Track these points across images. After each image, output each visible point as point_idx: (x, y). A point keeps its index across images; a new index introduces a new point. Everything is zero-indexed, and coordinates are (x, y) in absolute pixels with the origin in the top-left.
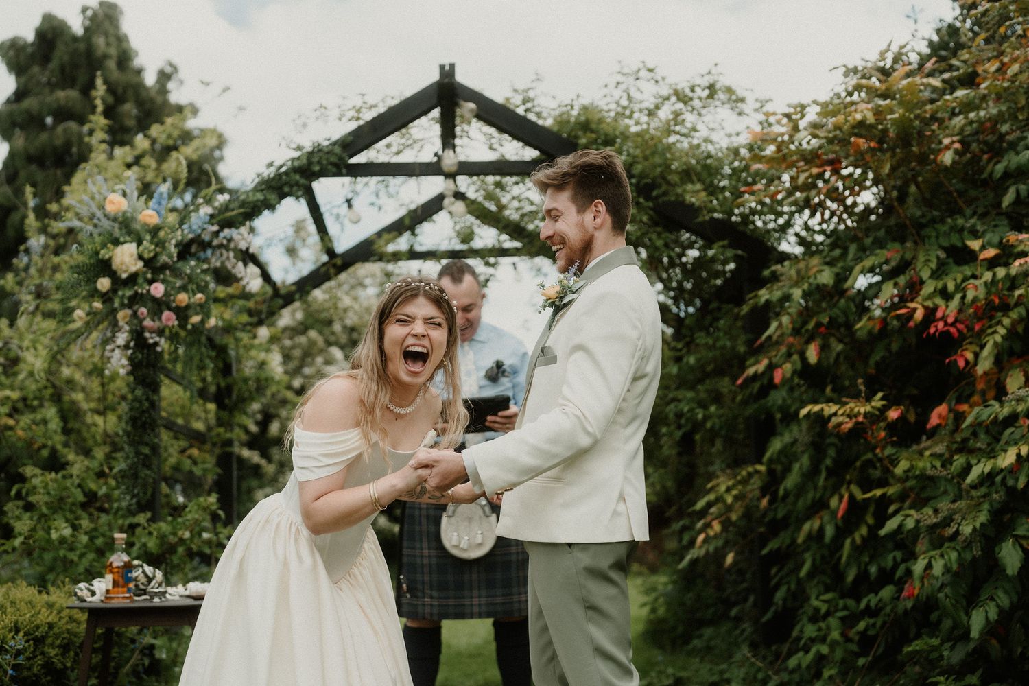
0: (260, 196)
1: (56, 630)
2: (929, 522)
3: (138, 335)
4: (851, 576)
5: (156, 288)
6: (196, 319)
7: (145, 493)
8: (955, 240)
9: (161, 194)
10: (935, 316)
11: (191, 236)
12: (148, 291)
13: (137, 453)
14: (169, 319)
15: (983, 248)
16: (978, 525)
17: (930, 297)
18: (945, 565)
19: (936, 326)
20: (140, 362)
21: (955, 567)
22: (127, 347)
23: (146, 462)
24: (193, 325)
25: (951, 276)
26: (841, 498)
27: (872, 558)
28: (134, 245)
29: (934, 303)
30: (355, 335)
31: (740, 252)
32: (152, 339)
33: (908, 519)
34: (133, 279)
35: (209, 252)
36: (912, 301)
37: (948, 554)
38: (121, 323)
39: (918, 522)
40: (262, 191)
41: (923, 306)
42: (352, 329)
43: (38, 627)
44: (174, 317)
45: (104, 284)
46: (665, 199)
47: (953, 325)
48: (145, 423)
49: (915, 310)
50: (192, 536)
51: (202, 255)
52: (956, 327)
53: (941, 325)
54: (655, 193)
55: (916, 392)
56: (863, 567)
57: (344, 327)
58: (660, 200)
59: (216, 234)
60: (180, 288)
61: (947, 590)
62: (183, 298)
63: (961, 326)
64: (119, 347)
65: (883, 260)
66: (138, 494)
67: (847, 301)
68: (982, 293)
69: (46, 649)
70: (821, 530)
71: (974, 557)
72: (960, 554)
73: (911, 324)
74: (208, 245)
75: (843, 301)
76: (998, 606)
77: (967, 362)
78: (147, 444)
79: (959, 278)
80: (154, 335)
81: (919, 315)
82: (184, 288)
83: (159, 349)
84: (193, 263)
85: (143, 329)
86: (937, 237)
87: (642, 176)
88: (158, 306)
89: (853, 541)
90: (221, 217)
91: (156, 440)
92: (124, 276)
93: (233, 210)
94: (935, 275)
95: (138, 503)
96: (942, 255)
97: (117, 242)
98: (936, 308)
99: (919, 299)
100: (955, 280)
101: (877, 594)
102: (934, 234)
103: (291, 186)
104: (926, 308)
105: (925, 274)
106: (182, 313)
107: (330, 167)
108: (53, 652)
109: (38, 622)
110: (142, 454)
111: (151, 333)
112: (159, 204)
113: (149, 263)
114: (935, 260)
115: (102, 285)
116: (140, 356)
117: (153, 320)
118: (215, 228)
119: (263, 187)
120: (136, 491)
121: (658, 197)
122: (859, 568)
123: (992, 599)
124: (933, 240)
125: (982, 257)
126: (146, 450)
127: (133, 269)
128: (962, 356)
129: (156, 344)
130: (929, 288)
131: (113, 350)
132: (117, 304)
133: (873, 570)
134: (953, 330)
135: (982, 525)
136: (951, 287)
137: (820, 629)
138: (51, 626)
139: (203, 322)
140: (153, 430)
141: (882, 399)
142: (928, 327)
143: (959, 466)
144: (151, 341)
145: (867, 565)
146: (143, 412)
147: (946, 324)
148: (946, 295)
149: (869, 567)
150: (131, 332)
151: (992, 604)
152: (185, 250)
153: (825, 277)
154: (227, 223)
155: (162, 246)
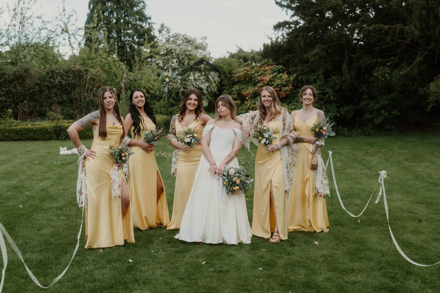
3: (168, 88)
11: (174, 77)
20: (169, 91)
30: (178, 56)
34: (168, 82)
42: (178, 54)
45: (165, 83)
57: (176, 54)
62: (173, 84)
88: (171, 85)
94: (246, 89)
97: (166, 78)
106: (173, 86)
111: (170, 88)
130: (245, 91)
131: (166, 90)
152: (173, 79)
153: (238, 89)
154: (178, 76)
155: (171, 79)
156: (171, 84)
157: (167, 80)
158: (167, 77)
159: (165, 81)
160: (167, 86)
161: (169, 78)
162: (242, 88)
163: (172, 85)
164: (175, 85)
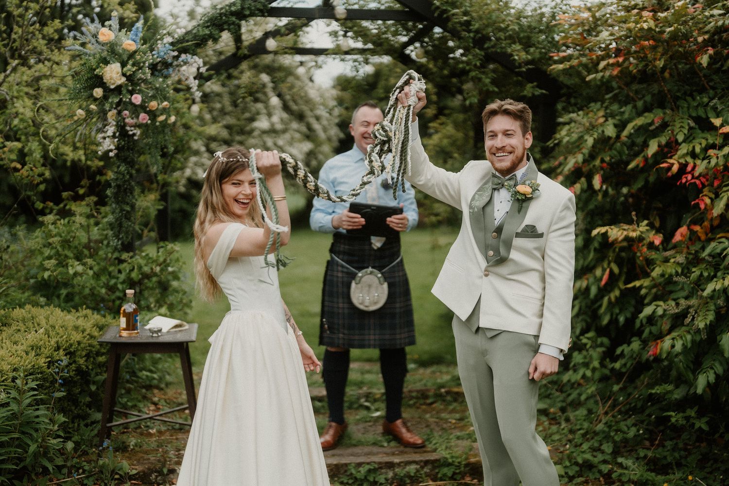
0: (207, 32)
1: (82, 345)
2: (672, 312)
3: (121, 128)
4: (606, 320)
5: (136, 98)
6: (162, 118)
7: (127, 237)
8: (701, 112)
9: (137, 28)
10: (686, 169)
11: (159, 60)
12: (130, 99)
13: (122, 210)
14: (144, 118)
15: (722, 125)
16: (708, 323)
17: (684, 156)
18: (683, 344)
19: (686, 178)
20: (123, 146)
21: (689, 345)
22: (114, 136)
23: (128, 216)
24: (161, 122)
25: (697, 141)
26: (604, 270)
27: (621, 310)
28: (118, 65)
29: (686, 161)
31: (544, 91)
32: (131, 131)
33: (659, 308)
34: (118, 89)
35: (171, 70)
36: (671, 158)
37: (685, 336)
38: (110, 120)
39: (665, 310)
40: (208, 27)
41: (678, 162)
43: (71, 345)
44: (148, 117)
45: (98, 92)
46: (493, 50)
47: (697, 178)
48: (126, 189)
49: (673, 164)
50: (162, 270)
51: (165, 72)
52: (700, 180)
53: (689, 177)
54: (486, 46)
55: (661, 205)
56: (614, 316)
58: (490, 51)
59: (176, 58)
60: (151, 97)
61: (680, 357)
62: (154, 104)
63: (703, 180)
64: (108, 137)
65: (650, 121)
66: (123, 237)
67: (621, 145)
68: (721, 162)
69: (77, 359)
70: (588, 289)
71: (702, 339)
72: (692, 336)
73: (670, 174)
74: (171, 65)
75: (619, 144)
76: (715, 373)
77: (706, 205)
78: (128, 204)
79: (704, 143)
80: (132, 128)
81: (675, 168)
82: (154, 97)
83: (136, 138)
84: (161, 80)
85: (125, 125)
86: (688, 108)
87: (477, 31)
88: (136, 110)
89: (610, 299)
90: (180, 46)
91: (134, 201)
92: (112, 87)
93: (188, 41)
94: (687, 139)
95: (122, 244)
96: (692, 124)
97: (106, 62)
98: (687, 164)
99: (676, 157)
100: (701, 144)
101: (629, 345)
102: (686, 106)
103: (229, 25)
104: (680, 164)
105: (680, 138)
106: (153, 115)
107: (257, 12)
108: (81, 361)
109: (72, 341)
110: (124, 210)
111: (131, 127)
112: (136, 35)
113: (130, 78)
114: (687, 127)
115: (97, 93)
116: (123, 143)
117: (132, 119)
118: (176, 53)
119: (209, 24)
120: (121, 236)
121: (488, 48)
122: (612, 315)
123: (712, 368)
124: (685, 109)
125: (721, 131)
126: (128, 208)
127: (119, 82)
128: (703, 200)
129: (134, 135)
130: (684, 149)
131: (104, 138)
132: (107, 106)
133: (622, 319)
134: (698, 182)
135: (711, 321)
136: (698, 150)
137: (585, 357)
138: (79, 343)
139: (166, 119)
140: (131, 193)
141: (647, 225)
142: (681, 179)
143: (696, 276)
144: (131, 133)
145: (617, 315)
146: (125, 181)
147: (693, 178)
148: (693, 155)
149: (619, 317)
150: (117, 126)
151: (712, 372)
152: (153, 67)
153: (610, 131)
154: (185, 51)
155: (138, 65)
156: (137, 99)
157: (113, 73)
158: (113, 52)
159: (99, 81)
160: (111, 115)
161: (123, 65)
162: (643, 131)
163: (143, 107)
164: (164, 111)
